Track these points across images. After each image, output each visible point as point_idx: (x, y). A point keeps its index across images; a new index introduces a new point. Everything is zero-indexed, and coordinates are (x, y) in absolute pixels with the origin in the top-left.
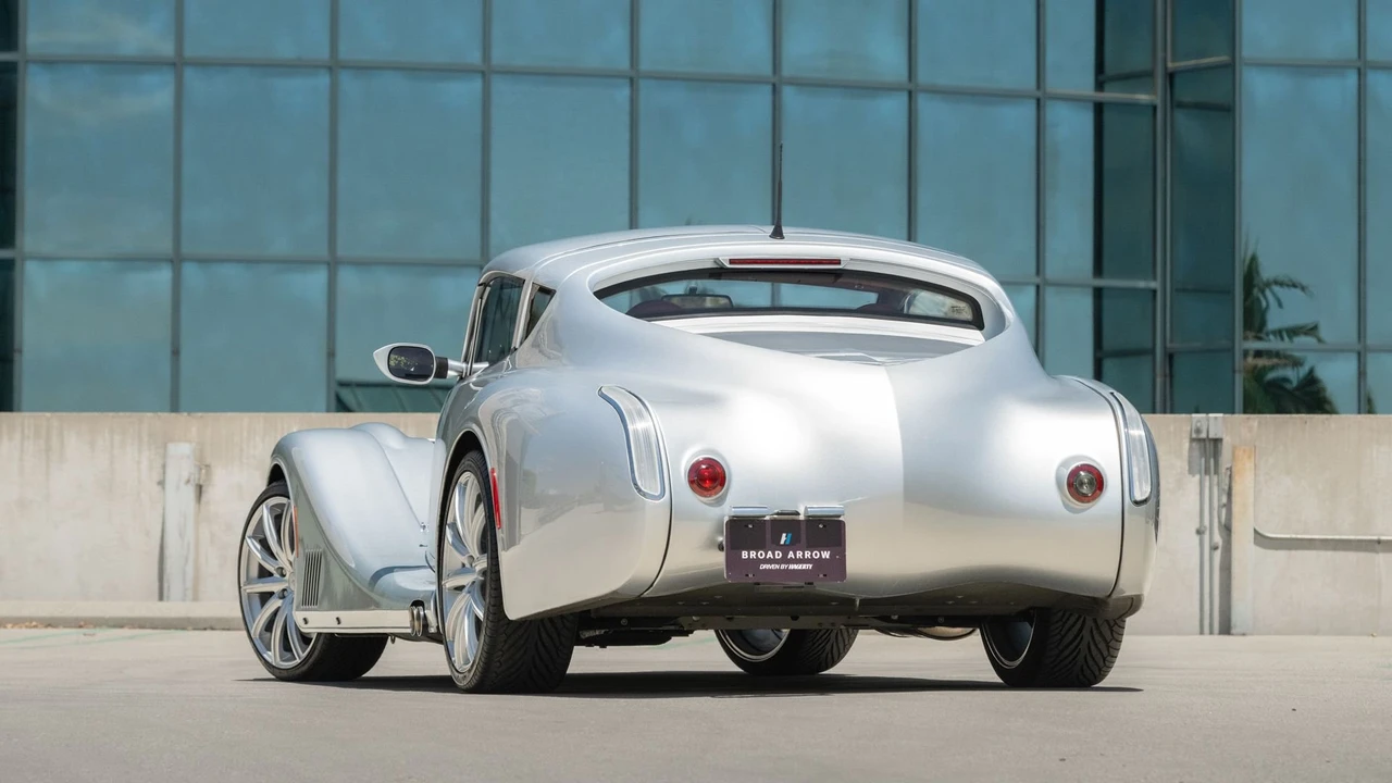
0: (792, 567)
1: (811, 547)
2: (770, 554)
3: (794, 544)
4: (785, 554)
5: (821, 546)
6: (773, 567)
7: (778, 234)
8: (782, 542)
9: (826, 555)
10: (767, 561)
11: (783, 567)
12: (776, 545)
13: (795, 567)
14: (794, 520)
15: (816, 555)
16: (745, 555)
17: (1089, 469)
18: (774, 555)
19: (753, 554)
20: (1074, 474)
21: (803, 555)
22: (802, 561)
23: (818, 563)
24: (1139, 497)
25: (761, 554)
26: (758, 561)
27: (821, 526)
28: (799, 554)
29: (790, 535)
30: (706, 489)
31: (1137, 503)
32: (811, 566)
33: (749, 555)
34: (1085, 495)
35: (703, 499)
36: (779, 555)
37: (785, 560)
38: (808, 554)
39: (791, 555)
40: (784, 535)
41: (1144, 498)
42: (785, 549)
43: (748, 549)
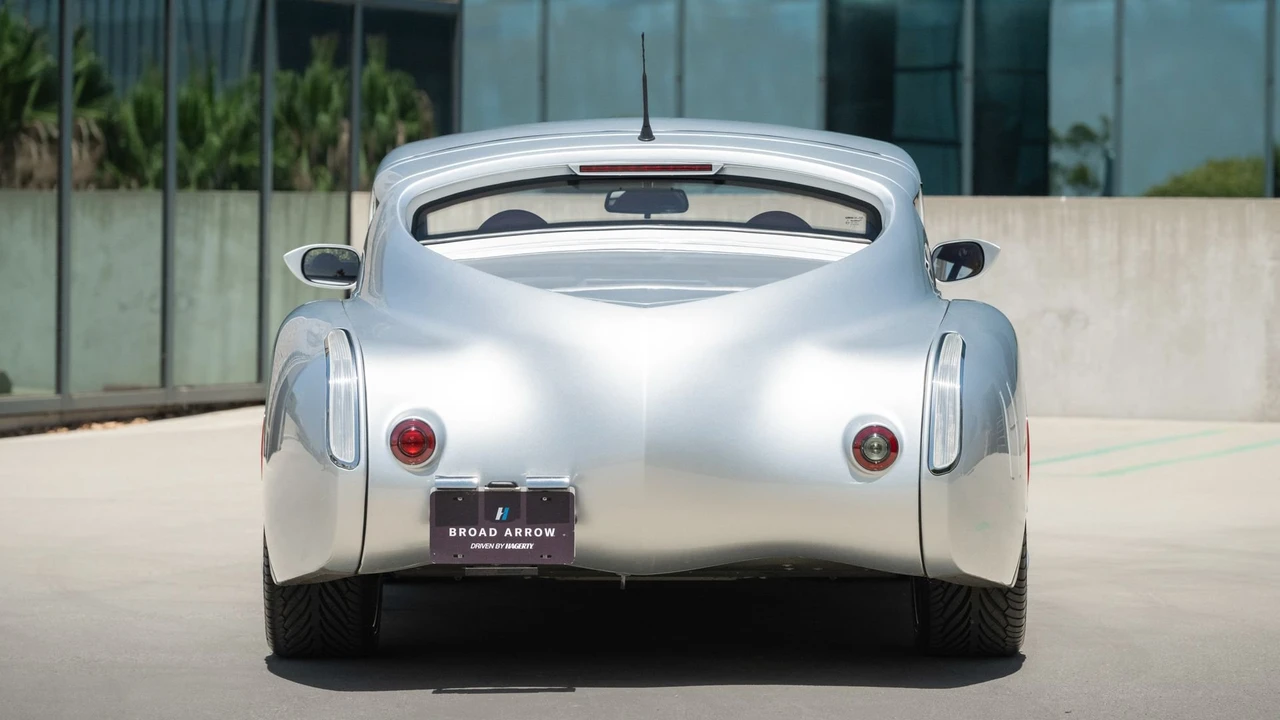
0: (509, 546)
1: (532, 522)
2: (483, 532)
3: (512, 520)
4: (501, 532)
5: (544, 522)
6: (486, 546)
7: (647, 135)
8: (498, 518)
9: (550, 532)
10: (478, 539)
11: (498, 546)
12: (490, 520)
13: (514, 546)
14: (513, 492)
15: (538, 532)
16: (452, 532)
17: (883, 431)
18: (488, 533)
19: (462, 532)
20: (864, 435)
21: (523, 533)
22: (521, 541)
23: (541, 542)
24: (938, 465)
25: (473, 532)
26: (468, 540)
27: (545, 499)
28: (518, 532)
29: (507, 510)
30: (410, 456)
31: (937, 472)
32: (531, 546)
33: (458, 532)
34: (872, 462)
35: (406, 466)
36: (493, 532)
37: (501, 538)
38: (528, 532)
39: (508, 532)
40: (500, 509)
41: (947, 465)
42: (501, 526)
43: (457, 526)
